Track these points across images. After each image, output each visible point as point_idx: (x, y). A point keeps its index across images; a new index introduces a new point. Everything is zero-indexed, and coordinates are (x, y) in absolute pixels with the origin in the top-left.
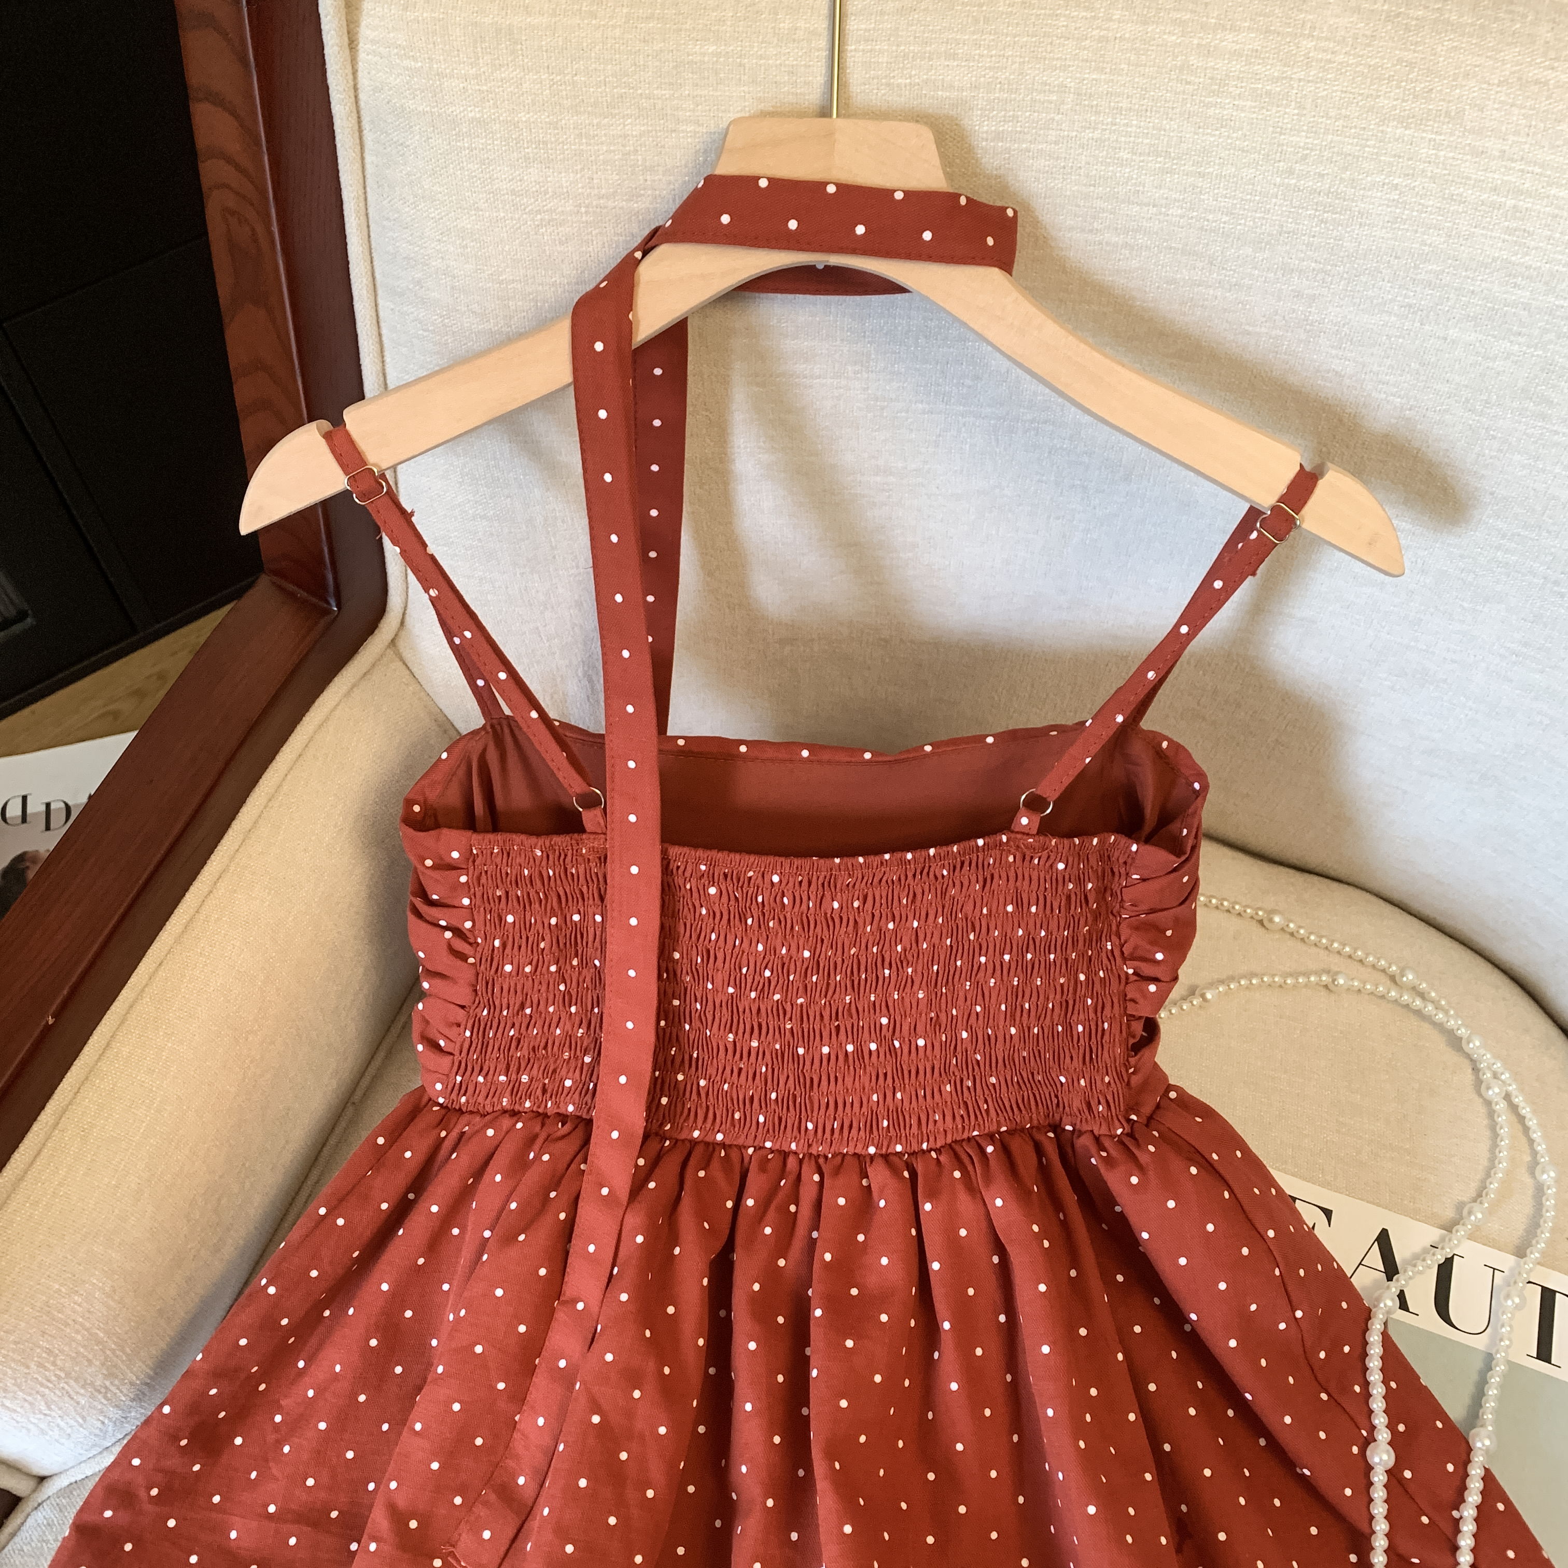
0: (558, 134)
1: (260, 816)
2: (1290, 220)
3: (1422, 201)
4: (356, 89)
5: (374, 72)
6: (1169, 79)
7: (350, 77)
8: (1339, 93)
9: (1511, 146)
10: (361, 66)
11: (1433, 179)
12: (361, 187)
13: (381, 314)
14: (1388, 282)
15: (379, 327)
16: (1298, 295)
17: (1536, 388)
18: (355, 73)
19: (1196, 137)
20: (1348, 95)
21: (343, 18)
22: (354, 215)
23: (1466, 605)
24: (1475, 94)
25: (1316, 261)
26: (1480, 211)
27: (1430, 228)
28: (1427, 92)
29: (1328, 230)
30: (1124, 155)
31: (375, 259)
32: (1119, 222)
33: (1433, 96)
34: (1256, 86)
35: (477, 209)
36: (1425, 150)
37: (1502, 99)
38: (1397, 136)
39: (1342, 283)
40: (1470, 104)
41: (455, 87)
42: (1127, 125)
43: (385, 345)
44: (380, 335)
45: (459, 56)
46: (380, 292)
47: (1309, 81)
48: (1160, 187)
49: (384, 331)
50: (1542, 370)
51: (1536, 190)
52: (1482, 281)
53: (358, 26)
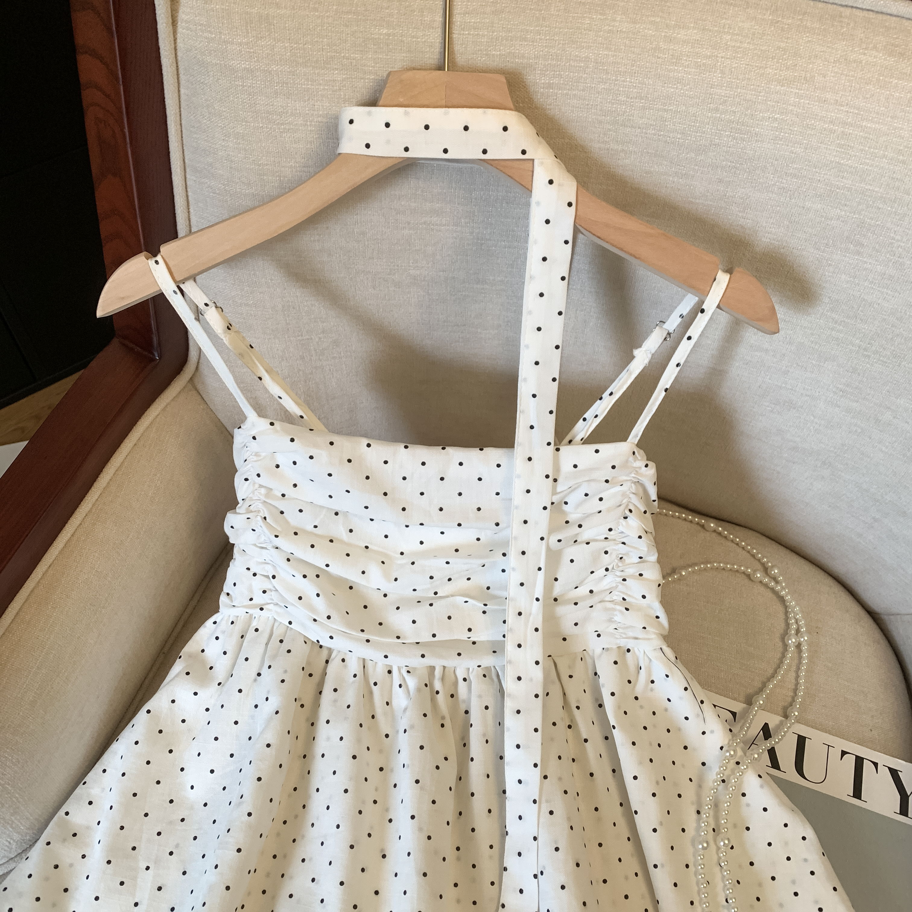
0: (294, 78)
1: (111, 480)
2: (716, 137)
3: (791, 128)
4: (176, 49)
5: (186, 40)
6: (648, 55)
7: (173, 42)
8: (744, 65)
9: (841, 98)
10: (179, 36)
11: (797, 115)
12: (178, 108)
13: (188, 183)
14: (772, 174)
15: (187, 191)
16: (720, 181)
17: (854, 236)
18: (175, 40)
19: (663, 89)
20: (749, 66)
21: (169, 7)
22: (173, 124)
23: (814, 362)
24: (821, 68)
25: (731, 162)
26: (823, 134)
27: (795, 144)
28: (794, 66)
29: (738, 143)
30: (623, 98)
31: (185, 151)
32: (619, 137)
33: (797, 68)
34: (697, 60)
35: (246, 122)
36: (792, 99)
37: (836, 70)
38: (777, 91)
39: (745, 174)
40: (818, 73)
41: (235, 49)
42: (624, 81)
43: (190, 202)
44: (187, 196)
45: (237, 31)
46: (188, 170)
47: (727, 58)
48: (642, 118)
49: (190, 194)
50: (858, 226)
51: (855, 122)
52: (824, 174)
53: (178, 13)
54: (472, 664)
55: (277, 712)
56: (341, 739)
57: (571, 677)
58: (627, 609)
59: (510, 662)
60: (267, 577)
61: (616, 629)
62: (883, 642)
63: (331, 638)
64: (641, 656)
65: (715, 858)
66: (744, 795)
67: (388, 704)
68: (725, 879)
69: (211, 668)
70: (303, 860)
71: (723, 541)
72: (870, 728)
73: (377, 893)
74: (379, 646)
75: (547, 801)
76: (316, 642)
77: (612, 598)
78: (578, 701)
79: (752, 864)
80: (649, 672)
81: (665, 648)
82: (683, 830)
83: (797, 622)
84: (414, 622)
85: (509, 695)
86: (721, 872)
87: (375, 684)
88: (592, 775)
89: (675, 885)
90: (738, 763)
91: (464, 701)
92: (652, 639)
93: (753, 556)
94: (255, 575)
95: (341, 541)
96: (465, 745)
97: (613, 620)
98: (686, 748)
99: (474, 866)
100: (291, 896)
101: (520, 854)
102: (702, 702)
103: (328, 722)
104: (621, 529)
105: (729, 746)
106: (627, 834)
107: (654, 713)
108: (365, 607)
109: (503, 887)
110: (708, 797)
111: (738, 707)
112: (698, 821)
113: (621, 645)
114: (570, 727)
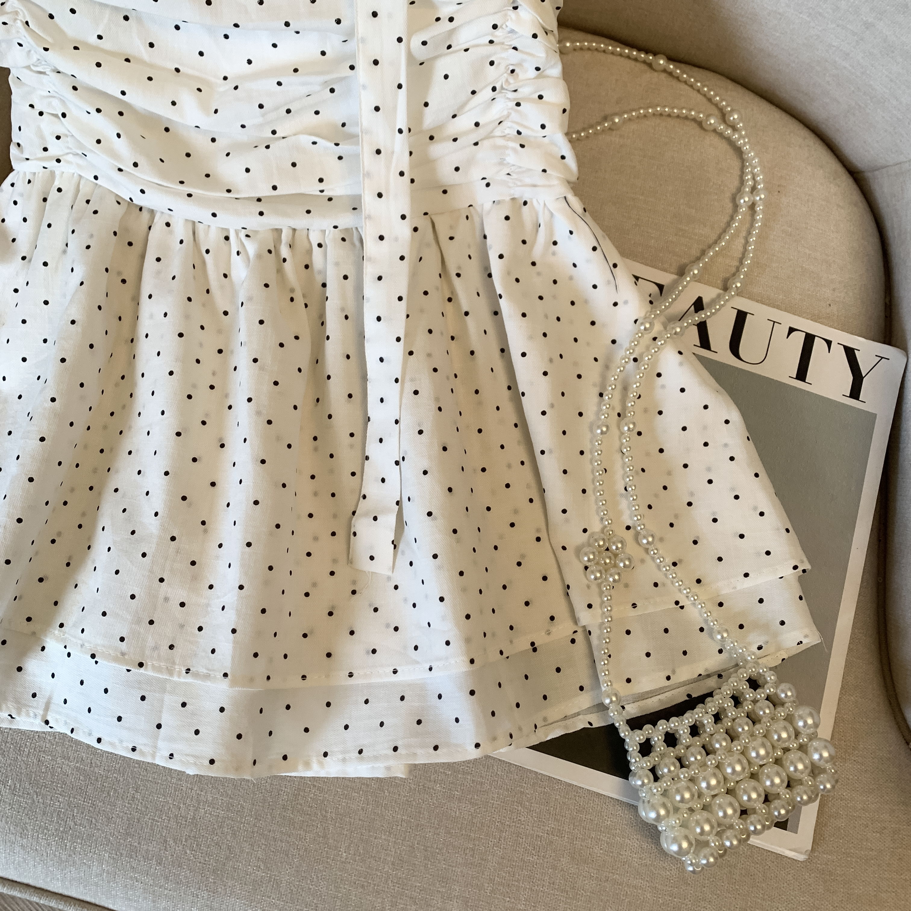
54: (327, 224)
55: (82, 283)
56: (166, 315)
57: (451, 238)
58: (522, 146)
59: (369, 217)
60: (56, 116)
61: (508, 174)
62: (862, 205)
63: (143, 191)
64: (540, 208)
65: (617, 444)
66: (659, 375)
67: (225, 276)
68: (626, 466)
69: (14, 240)
70: (130, 453)
71: (674, 82)
72: (828, 303)
73: (213, 484)
74: (204, 202)
75: (412, 380)
76: (129, 200)
77: (504, 132)
78: (459, 268)
79: (661, 451)
80: (551, 230)
81: (572, 199)
82: (581, 414)
83: (754, 179)
84: (248, 170)
85: (370, 259)
86: (622, 459)
87: (208, 251)
88: (472, 353)
89: (565, 472)
90: (655, 339)
91: (320, 272)
92: (553, 186)
93: (710, 100)
94: (41, 114)
95: (142, 62)
96: (322, 324)
97: (505, 162)
98: (593, 323)
99: (332, 456)
100: (116, 490)
101: (381, 440)
102: (615, 266)
103: (150, 297)
104: (511, 25)
105: (645, 318)
106: (514, 419)
107: (555, 282)
108: (188, 155)
109: (364, 477)
110: (613, 376)
111: (665, 278)
112: (599, 404)
113: (516, 197)
114: (450, 300)
